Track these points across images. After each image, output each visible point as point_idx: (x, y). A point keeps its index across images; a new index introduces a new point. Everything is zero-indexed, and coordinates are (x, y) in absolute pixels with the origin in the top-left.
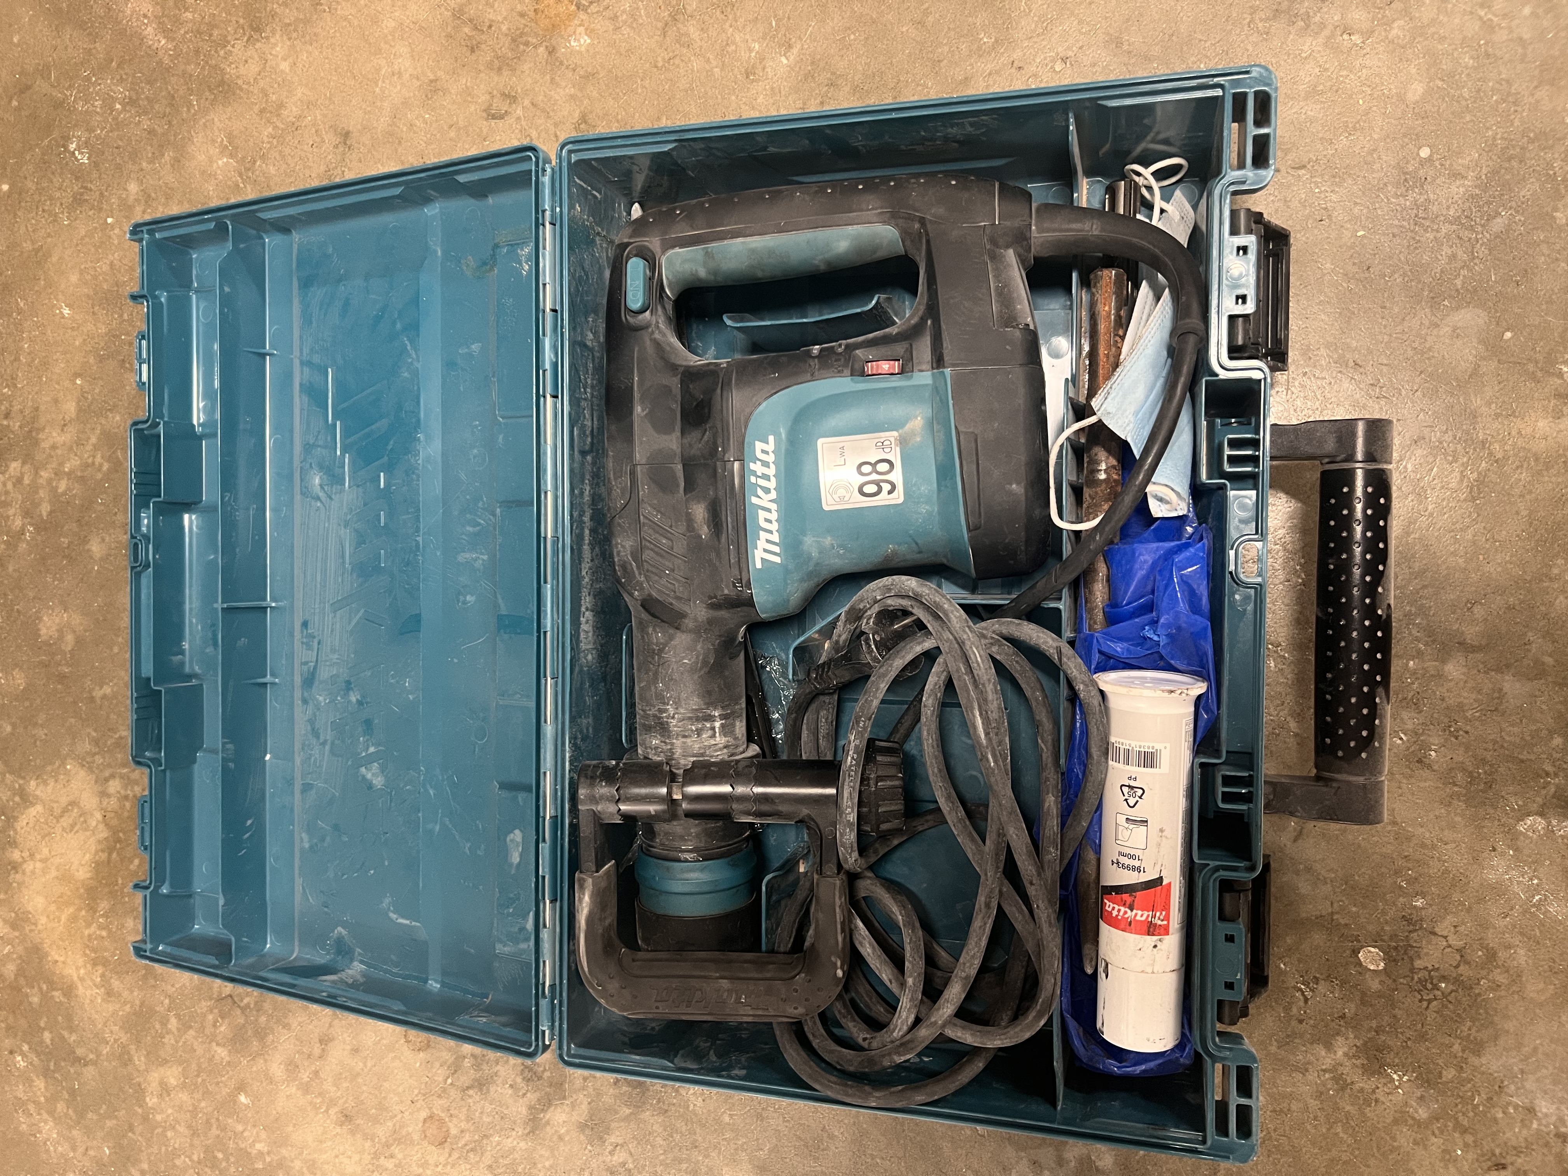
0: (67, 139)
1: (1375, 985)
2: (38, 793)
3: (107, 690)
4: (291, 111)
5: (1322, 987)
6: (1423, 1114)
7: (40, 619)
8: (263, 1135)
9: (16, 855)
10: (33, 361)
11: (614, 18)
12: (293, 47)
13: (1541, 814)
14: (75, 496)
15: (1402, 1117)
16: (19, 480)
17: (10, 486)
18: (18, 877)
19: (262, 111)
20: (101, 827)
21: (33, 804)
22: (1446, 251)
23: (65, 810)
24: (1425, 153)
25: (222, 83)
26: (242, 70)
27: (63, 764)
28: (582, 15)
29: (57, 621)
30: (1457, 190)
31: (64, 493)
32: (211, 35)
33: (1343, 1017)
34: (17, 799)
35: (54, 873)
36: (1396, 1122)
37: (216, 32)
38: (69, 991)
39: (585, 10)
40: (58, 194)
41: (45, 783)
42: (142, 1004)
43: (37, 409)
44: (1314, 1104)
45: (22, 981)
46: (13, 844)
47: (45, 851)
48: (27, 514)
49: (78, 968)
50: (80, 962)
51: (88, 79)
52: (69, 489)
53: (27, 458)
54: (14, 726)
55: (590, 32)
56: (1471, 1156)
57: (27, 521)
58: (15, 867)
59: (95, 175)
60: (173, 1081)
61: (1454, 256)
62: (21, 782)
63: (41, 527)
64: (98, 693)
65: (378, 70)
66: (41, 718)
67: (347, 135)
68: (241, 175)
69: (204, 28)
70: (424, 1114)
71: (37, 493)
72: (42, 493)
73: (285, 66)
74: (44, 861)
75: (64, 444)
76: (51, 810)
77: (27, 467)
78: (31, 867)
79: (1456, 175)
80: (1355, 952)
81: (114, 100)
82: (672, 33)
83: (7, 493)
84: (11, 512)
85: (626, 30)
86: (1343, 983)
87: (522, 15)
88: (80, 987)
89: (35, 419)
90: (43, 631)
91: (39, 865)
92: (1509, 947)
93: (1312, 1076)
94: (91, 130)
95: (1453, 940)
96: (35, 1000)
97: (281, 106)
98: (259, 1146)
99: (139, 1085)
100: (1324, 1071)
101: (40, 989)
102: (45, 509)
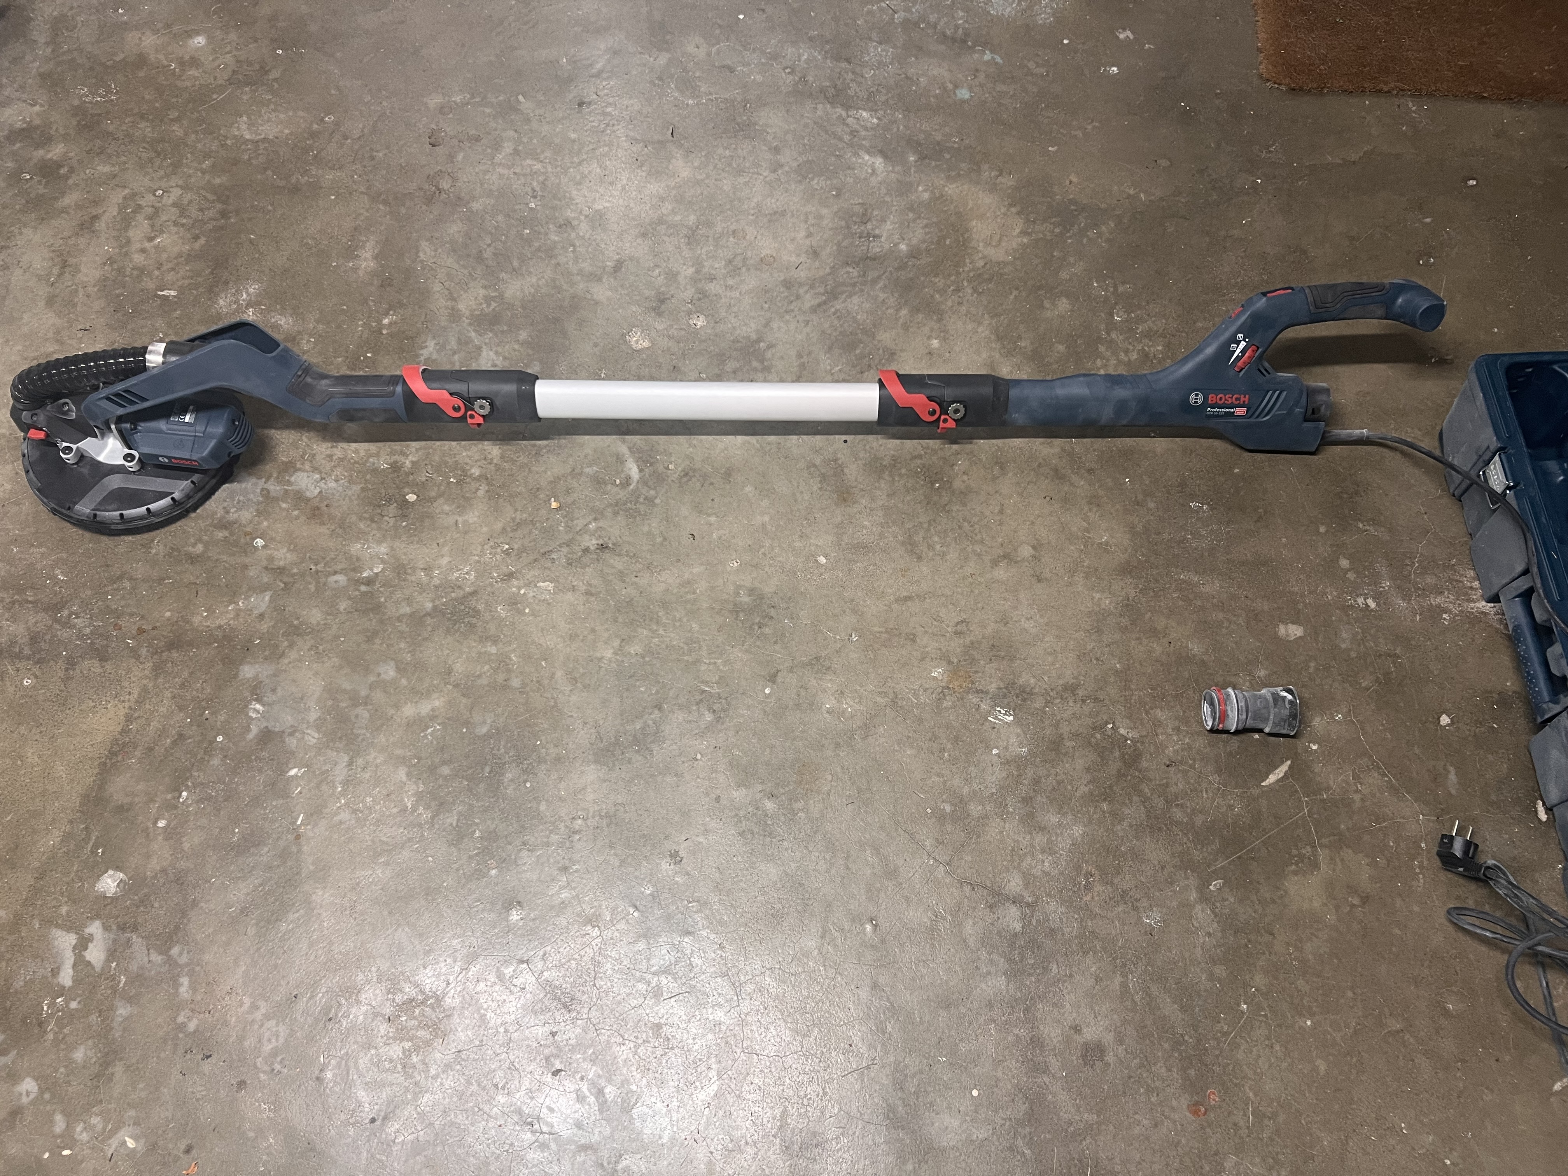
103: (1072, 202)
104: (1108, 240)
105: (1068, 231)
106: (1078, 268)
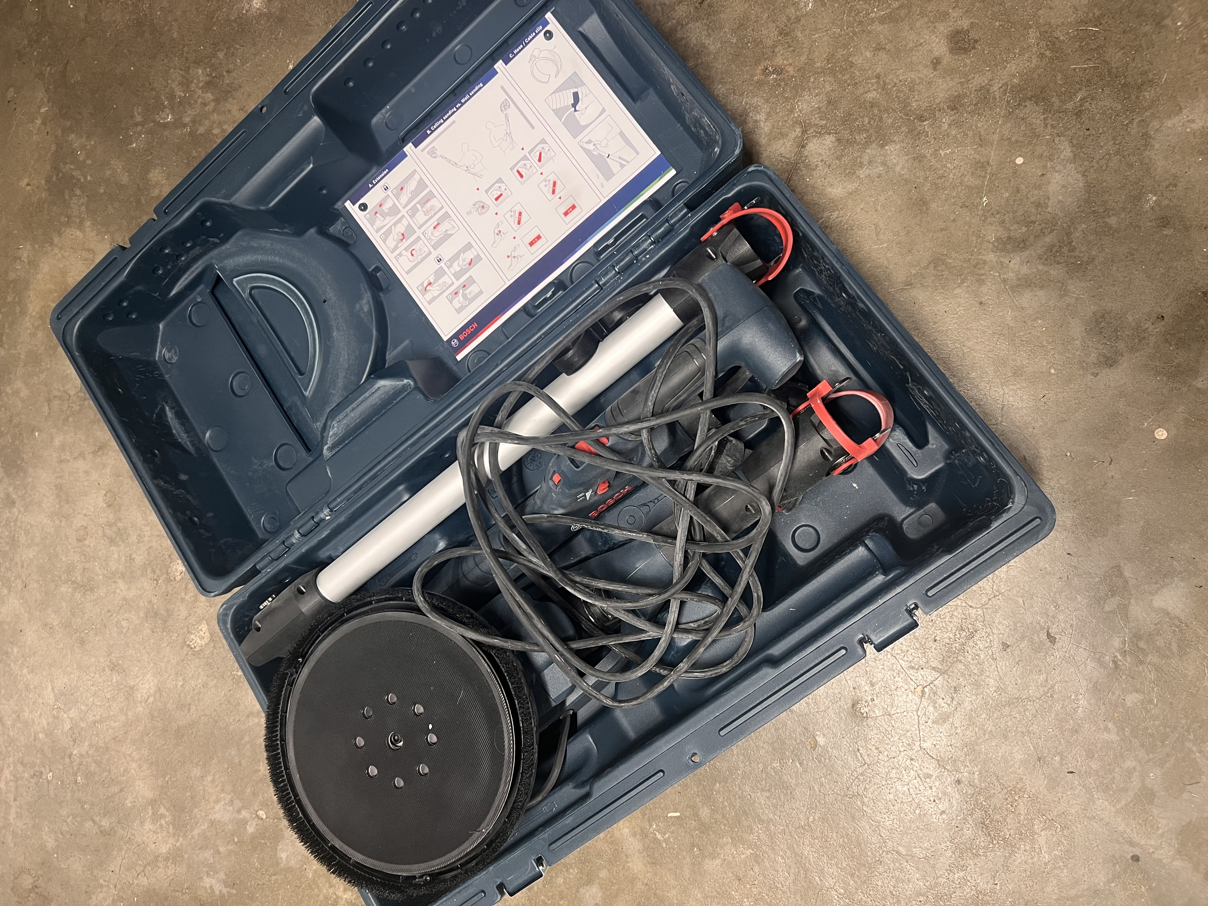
103: (48, 181)
104: (89, 137)
105: (79, 180)
106: (118, 165)
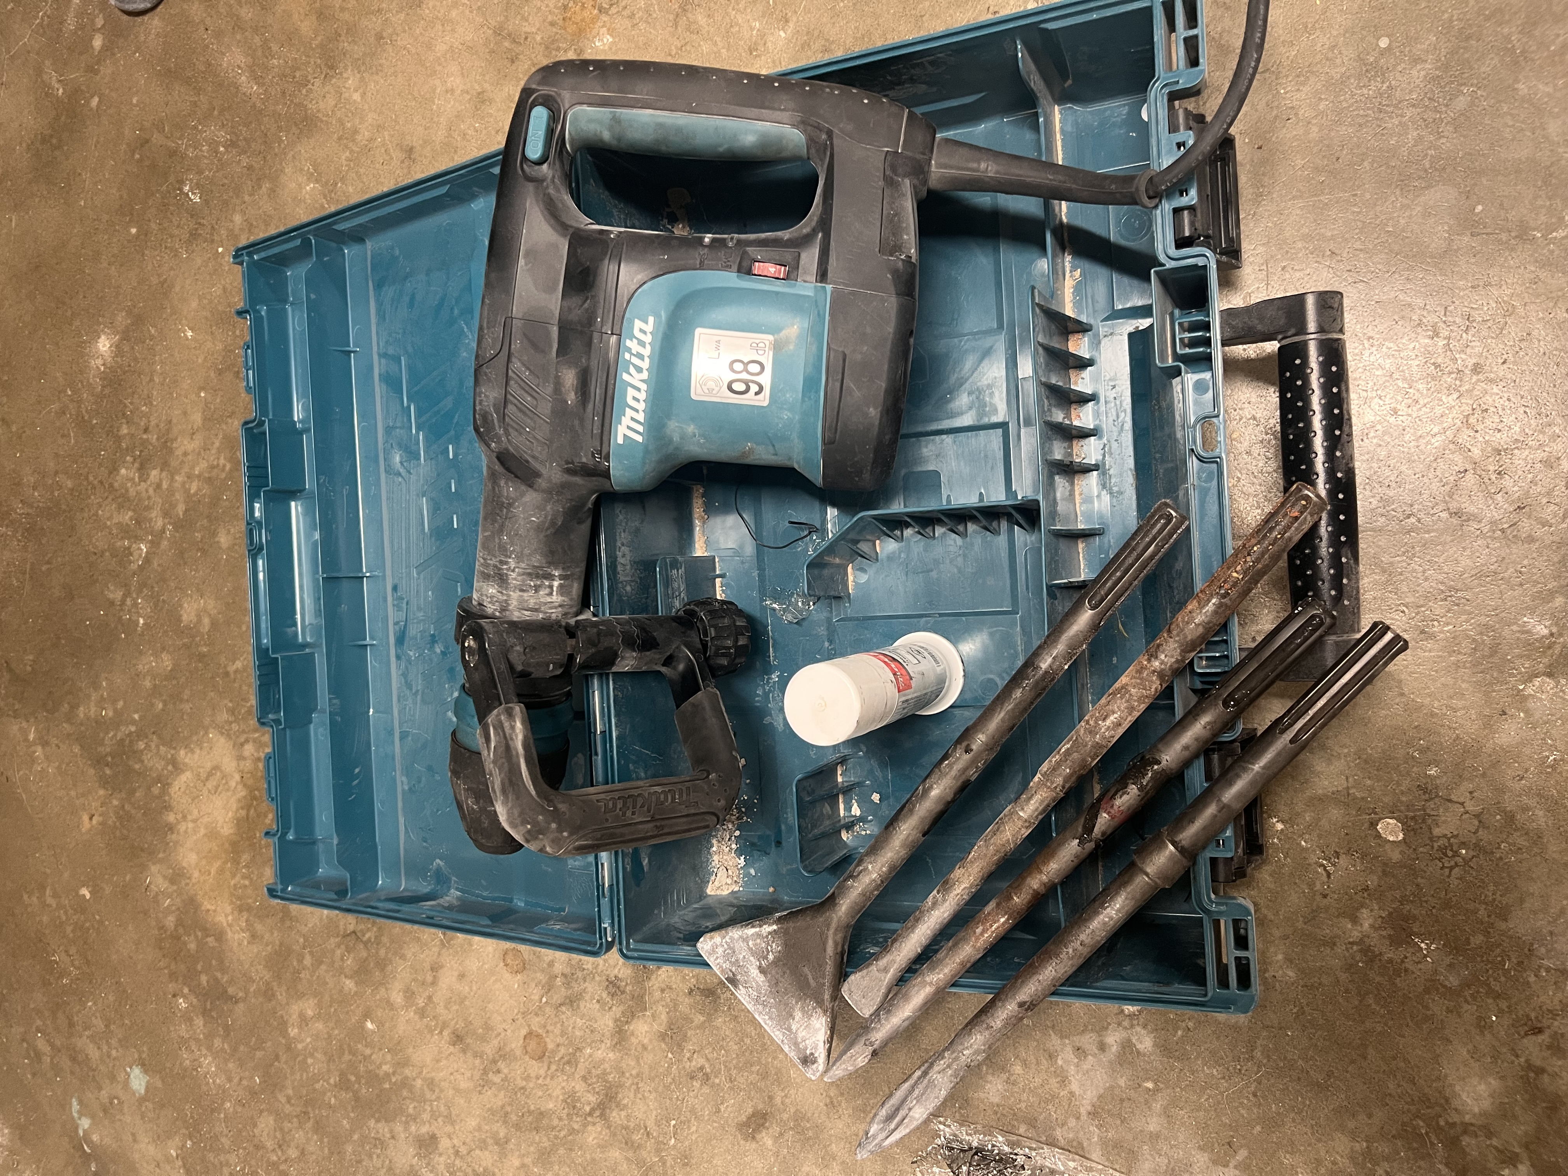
0: (182, 182)
1: (1396, 856)
2: (187, 760)
3: (238, 664)
4: (364, 135)
5: (1343, 861)
6: (1453, 981)
7: (181, 606)
8: (389, 1057)
9: (171, 818)
10: (165, 379)
11: (632, 16)
12: (362, 79)
13: (1550, 675)
14: (205, 495)
15: (1433, 985)
16: (159, 486)
17: (151, 491)
18: (174, 837)
19: (340, 138)
20: (240, 787)
21: (183, 771)
22: (1413, 134)
23: (210, 775)
24: (1384, 43)
25: (306, 118)
26: (322, 105)
27: (207, 733)
28: (605, 18)
29: (196, 606)
30: (1418, 74)
31: (196, 494)
32: (294, 77)
33: (1366, 889)
34: (170, 767)
35: (203, 831)
36: (1427, 991)
37: (298, 74)
38: (220, 936)
39: (607, 13)
40: (176, 232)
41: (192, 751)
42: (281, 944)
43: (170, 422)
44: (1343, 977)
45: (181, 930)
46: (168, 808)
47: (195, 812)
48: (166, 514)
49: (226, 916)
50: (228, 909)
51: (195, 128)
52: (199, 490)
53: (164, 465)
54: (165, 703)
55: (611, 31)
56: (1506, 1021)
57: (166, 521)
58: (171, 828)
59: (206, 211)
60: (310, 1013)
61: (1420, 138)
62: (173, 752)
63: (178, 525)
64: (231, 669)
65: (434, 91)
66: (186, 694)
67: (411, 150)
68: (325, 197)
69: (288, 71)
70: (524, 1032)
71: (173, 495)
72: (177, 496)
73: (356, 97)
74: (194, 821)
75: (194, 450)
76: (198, 775)
77: (164, 474)
78: (184, 828)
79: (1417, 60)
80: (1373, 824)
81: (218, 144)
82: (683, 21)
83: (149, 498)
84: (153, 515)
85: (642, 26)
86: (1364, 856)
87: (552, 24)
88: (230, 933)
89: (168, 431)
90: (185, 617)
91: (191, 825)
92: (1525, 809)
93: (1340, 949)
94: (200, 172)
95: (1470, 806)
96: (192, 946)
97: (356, 132)
98: (385, 1068)
99: (282, 1017)
100: (1352, 943)
101: (196, 936)
102: (181, 509)
